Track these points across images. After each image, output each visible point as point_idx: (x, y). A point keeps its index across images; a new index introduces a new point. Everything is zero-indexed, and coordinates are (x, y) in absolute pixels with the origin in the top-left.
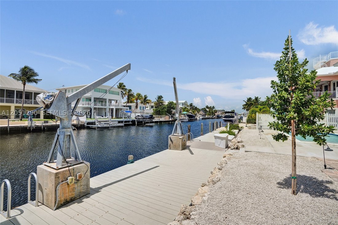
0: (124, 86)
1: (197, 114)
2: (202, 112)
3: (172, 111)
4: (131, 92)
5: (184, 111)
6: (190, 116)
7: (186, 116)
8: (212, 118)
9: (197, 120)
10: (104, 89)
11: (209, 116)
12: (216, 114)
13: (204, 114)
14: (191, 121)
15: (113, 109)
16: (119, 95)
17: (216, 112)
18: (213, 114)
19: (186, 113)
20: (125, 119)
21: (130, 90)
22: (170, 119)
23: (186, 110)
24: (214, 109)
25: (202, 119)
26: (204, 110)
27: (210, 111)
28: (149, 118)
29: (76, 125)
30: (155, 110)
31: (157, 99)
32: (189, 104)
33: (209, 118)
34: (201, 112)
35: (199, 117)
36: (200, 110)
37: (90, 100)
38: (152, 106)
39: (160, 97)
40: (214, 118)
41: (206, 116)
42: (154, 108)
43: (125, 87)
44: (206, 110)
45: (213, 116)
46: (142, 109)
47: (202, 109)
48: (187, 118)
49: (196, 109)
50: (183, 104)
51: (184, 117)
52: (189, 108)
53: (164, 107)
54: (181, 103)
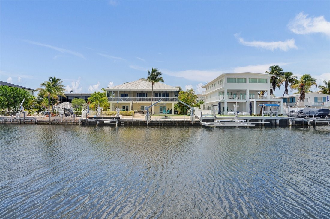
0: (280, 70)
4: (292, 76)
10: (243, 78)
15: (253, 102)
16: (266, 83)
20: (264, 116)
21: (290, 73)
28: (319, 116)
29: (189, 122)
37: (223, 93)
43: (281, 72)
46: (319, 100)
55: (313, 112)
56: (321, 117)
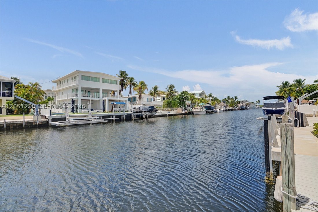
0: (126, 75)
1: (217, 106)
2: (224, 103)
3: (185, 103)
4: (134, 81)
5: (201, 102)
6: (208, 108)
7: (203, 107)
8: (235, 110)
9: (217, 112)
10: (97, 77)
11: (232, 108)
12: (239, 105)
13: (225, 105)
14: (209, 114)
15: (106, 100)
16: (116, 84)
17: (239, 103)
18: (235, 105)
19: (204, 104)
20: (115, 113)
21: (132, 78)
22: (183, 112)
23: (203, 101)
24: (236, 100)
25: (224, 111)
26: (226, 101)
27: (232, 102)
30: (166, 102)
31: (168, 89)
32: (207, 95)
33: (231, 110)
34: (222, 104)
35: (219, 108)
36: (221, 101)
37: (77, 90)
38: (163, 98)
39: (171, 87)
40: (238, 110)
41: (228, 108)
42: (166, 100)
43: (127, 76)
44: (227, 101)
45: (236, 108)
46: (149, 100)
47: (223, 100)
48: (204, 110)
49: (216, 99)
50: (200, 95)
51: (202, 109)
52: (208, 99)
53: (176, 98)
54: (198, 93)
55: (146, 108)
56: (150, 112)
